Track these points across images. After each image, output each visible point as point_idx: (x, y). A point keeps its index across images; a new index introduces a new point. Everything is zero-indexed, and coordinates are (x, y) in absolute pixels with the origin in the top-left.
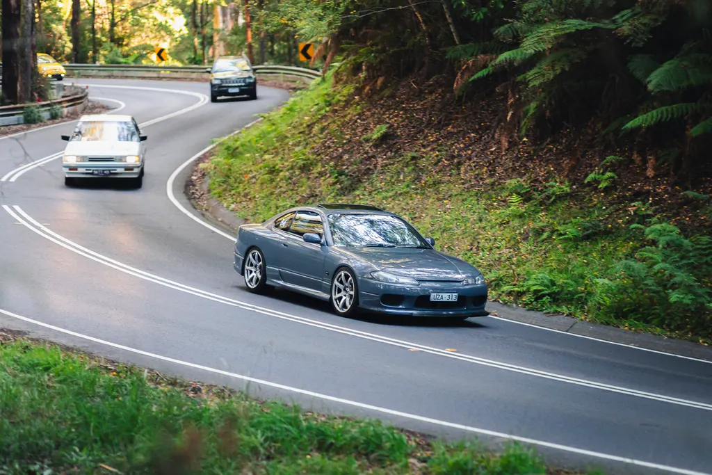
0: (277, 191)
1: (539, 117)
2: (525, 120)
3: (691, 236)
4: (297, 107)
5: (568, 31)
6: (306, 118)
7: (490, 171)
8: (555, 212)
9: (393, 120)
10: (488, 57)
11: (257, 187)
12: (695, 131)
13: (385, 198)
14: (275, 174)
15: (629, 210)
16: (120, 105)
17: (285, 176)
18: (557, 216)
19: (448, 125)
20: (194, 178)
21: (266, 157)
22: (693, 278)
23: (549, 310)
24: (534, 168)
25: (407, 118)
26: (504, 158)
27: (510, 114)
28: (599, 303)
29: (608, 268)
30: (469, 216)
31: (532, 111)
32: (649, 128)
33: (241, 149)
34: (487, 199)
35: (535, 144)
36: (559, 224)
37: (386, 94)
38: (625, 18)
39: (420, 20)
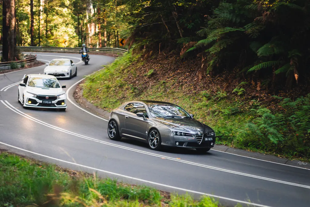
0: (110, 96)
1: (214, 67)
2: (209, 68)
3: (275, 114)
4: (118, 63)
5: (226, 32)
6: (122, 67)
7: (195, 88)
8: (220, 104)
9: (156, 68)
10: (194, 43)
11: (102, 94)
12: (277, 72)
14: (109, 89)
15: (250, 104)
17: (113, 90)
18: (221, 106)
19: (178, 70)
20: (77, 90)
21: (106, 82)
22: (276, 131)
23: (218, 143)
24: (212, 87)
25: (162, 67)
26: (200, 83)
27: (202, 65)
28: (238, 141)
30: (186, 106)
31: (211, 64)
32: (258, 71)
33: (96, 79)
34: (193, 99)
35: (212, 77)
36: (222, 109)
37: (153, 58)
38: (249, 27)
39: (167, 28)
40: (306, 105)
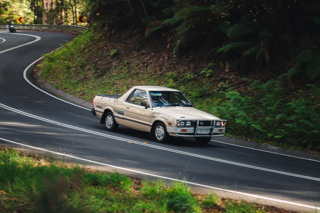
0: (70, 76)
1: (181, 47)
2: (175, 48)
3: (245, 96)
4: (78, 42)
5: (194, 11)
6: (82, 46)
7: (160, 69)
8: (187, 86)
9: (119, 47)
10: (160, 21)
11: (62, 74)
12: (247, 53)
13: (117, 79)
14: (69, 69)
15: (218, 86)
16: (3, 40)
17: (74, 70)
18: (188, 88)
19: (142, 50)
20: (35, 70)
21: (66, 62)
22: (246, 114)
24: (178, 68)
25: (125, 46)
26: (166, 63)
27: (169, 45)
29: (210, 110)
31: (178, 44)
32: (227, 52)
33: (55, 59)
34: (159, 80)
35: (179, 58)
36: (189, 91)
37: (116, 37)
38: (217, 6)
39: (131, 6)
40: (277, 87)
